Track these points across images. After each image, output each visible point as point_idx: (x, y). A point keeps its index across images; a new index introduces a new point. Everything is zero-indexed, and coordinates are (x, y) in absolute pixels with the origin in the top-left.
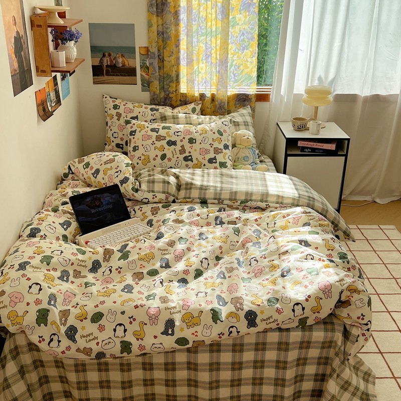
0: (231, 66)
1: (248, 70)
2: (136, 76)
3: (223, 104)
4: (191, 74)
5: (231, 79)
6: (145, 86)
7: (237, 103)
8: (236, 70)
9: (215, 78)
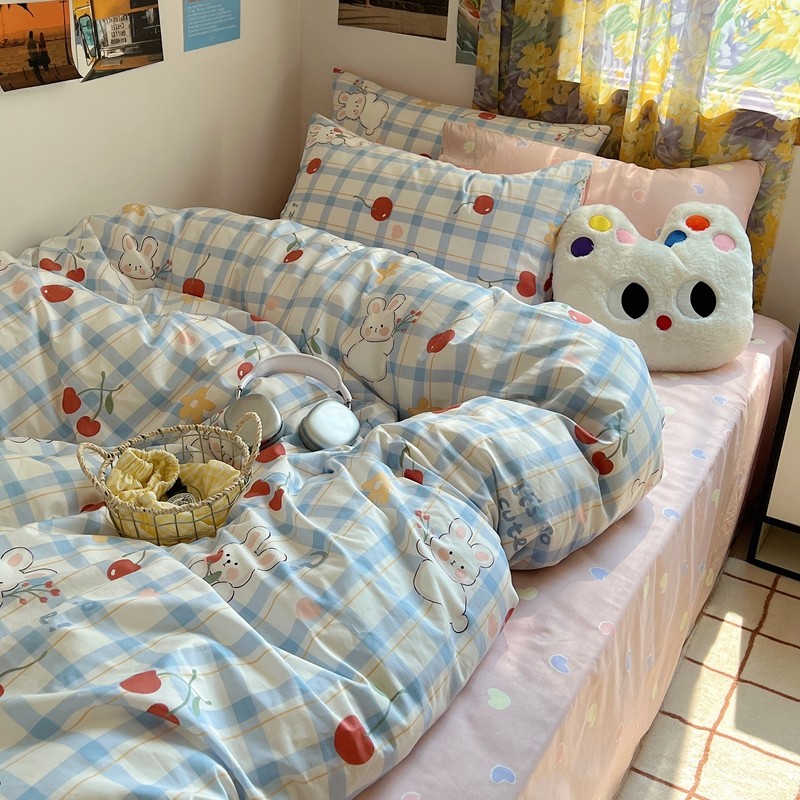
0: (726, 16)
1: (782, 37)
2: (445, 13)
3: (675, 133)
4: (597, 26)
5: (720, 58)
6: (467, 49)
7: (732, 138)
8: (743, 34)
9: (660, 48)
